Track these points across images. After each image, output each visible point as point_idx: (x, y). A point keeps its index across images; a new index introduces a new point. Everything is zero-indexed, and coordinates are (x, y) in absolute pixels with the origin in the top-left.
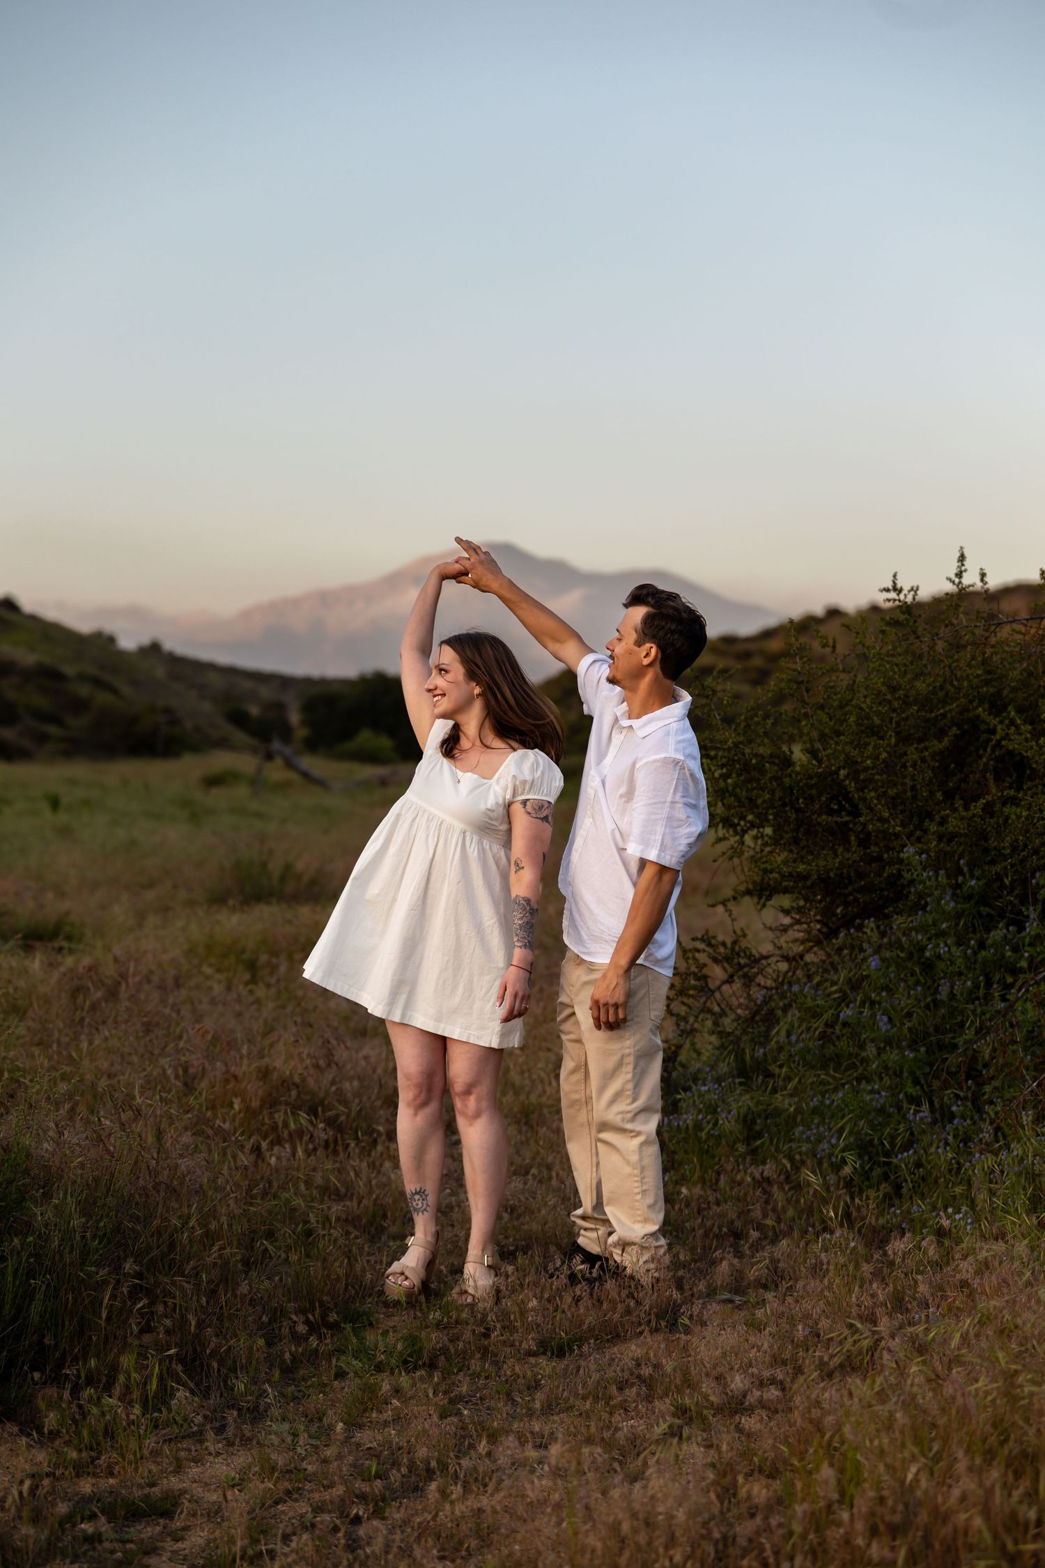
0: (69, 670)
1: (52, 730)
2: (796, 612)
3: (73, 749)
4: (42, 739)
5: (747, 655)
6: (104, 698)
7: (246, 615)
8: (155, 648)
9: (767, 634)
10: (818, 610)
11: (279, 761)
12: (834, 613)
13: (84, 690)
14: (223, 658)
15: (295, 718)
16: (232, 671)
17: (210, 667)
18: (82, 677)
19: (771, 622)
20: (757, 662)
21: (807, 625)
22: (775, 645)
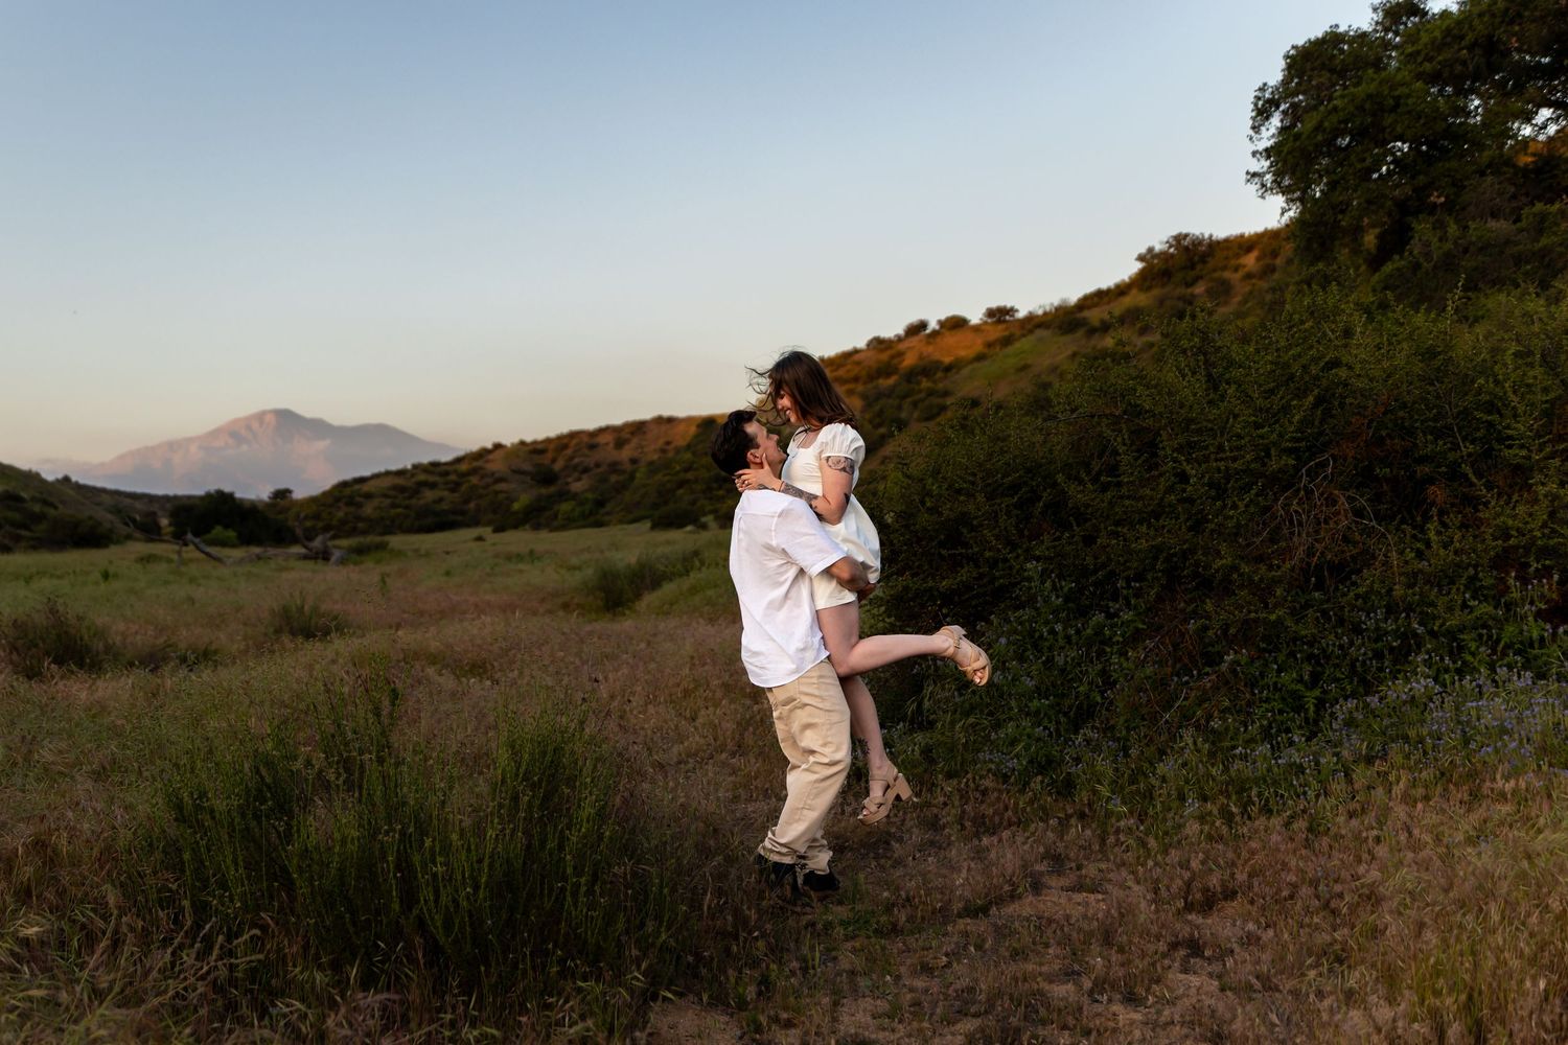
0: (24, 495)
1: (24, 533)
2: (474, 446)
3: (38, 545)
4: (18, 539)
5: (447, 474)
6: (52, 512)
7: (122, 457)
8: (66, 479)
9: (459, 460)
10: (489, 446)
11: (191, 547)
12: (498, 446)
13: (37, 508)
14: (110, 485)
15: (164, 522)
16: (117, 493)
17: (104, 491)
18: (33, 499)
19: (461, 453)
20: (453, 477)
21: (483, 454)
22: (464, 467)
